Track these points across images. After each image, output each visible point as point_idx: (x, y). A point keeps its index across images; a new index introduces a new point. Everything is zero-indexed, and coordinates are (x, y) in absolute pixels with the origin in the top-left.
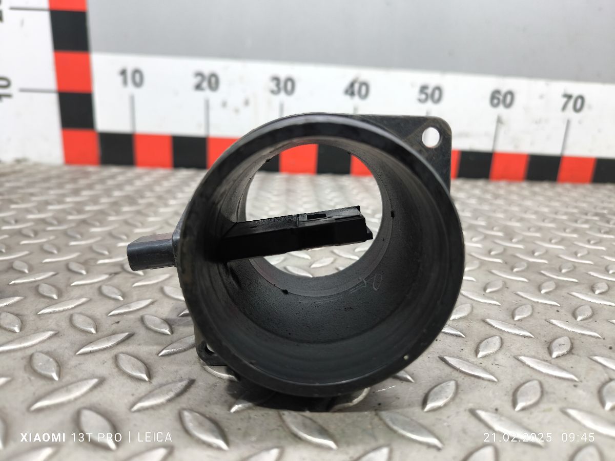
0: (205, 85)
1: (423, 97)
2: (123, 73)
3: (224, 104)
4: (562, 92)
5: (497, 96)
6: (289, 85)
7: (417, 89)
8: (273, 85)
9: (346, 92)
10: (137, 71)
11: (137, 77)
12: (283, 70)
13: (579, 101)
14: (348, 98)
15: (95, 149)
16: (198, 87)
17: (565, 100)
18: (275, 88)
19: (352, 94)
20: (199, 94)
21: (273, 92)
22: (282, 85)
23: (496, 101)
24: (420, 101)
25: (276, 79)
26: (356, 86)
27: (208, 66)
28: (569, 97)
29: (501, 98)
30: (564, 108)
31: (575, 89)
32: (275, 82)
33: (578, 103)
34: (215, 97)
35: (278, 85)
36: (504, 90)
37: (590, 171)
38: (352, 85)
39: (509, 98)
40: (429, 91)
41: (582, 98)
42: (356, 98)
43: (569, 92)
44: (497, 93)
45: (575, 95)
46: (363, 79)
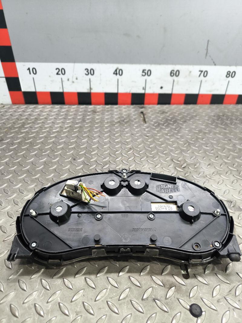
0: (60, 73)
1: (144, 74)
2: (29, 69)
3: (68, 80)
4: (199, 70)
5: (173, 72)
6: (92, 71)
7: (142, 71)
8: (86, 72)
9: (114, 73)
11: (34, 70)
12: (89, 66)
13: (206, 73)
14: (115, 75)
15: (22, 99)
16: (57, 74)
17: (200, 72)
18: (87, 73)
19: (116, 74)
20: (58, 76)
21: (86, 74)
22: (89, 71)
23: (172, 74)
24: (143, 75)
25: (87, 69)
26: (118, 71)
27: (60, 66)
28: (202, 71)
29: (175, 72)
30: (199, 76)
31: (204, 68)
32: (87, 70)
33: (205, 74)
34: (64, 77)
35: (88, 72)
36: (175, 71)
37: (209, 100)
38: (116, 70)
39: (177, 73)
40: (146, 72)
41: (207, 72)
42: (118, 75)
43: (201, 70)
44: (173, 71)
45: (204, 71)
46: (120, 68)
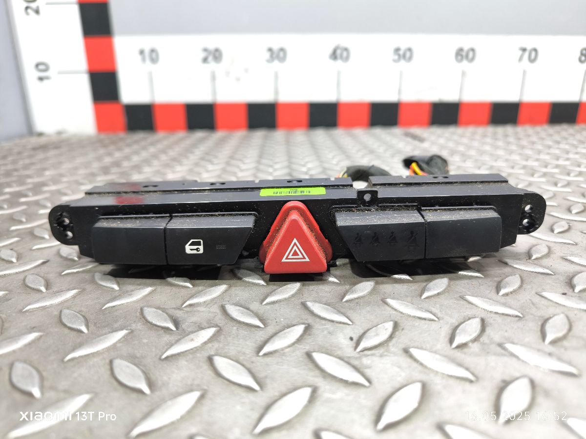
0: (211, 58)
1: (397, 57)
2: (142, 52)
3: (228, 73)
4: (518, 46)
5: (460, 52)
6: (281, 54)
7: (392, 51)
8: (267, 55)
9: (331, 57)
10: (153, 51)
11: (154, 55)
12: (276, 41)
13: (533, 54)
14: (332, 62)
15: (121, 119)
16: (205, 60)
17: (520, 52)
18: (270, 58)
19: (336, 58)
20: (206, 65)
21: (268, 61)
22: (275, 55)
23: (460, 57)
24: (395, 61)
25: (270, 50)
26: (339, 52)
27: (212, 41)
28: (524, 50)
29: (464, 54)
30: (521, 59)
31: (530, 42)
32: (269, 53)
34: (219, 68)
35: (272, 55)
36: (466, 48)
37: (545, 114)
38: (335, 50)
39: (471, 54)
40: (401, 52)
41: (535, 50)
42: (339, 61)
43: (524, 46)
44: (461, 50)
45: (529, 48)
46: (344, 44)
